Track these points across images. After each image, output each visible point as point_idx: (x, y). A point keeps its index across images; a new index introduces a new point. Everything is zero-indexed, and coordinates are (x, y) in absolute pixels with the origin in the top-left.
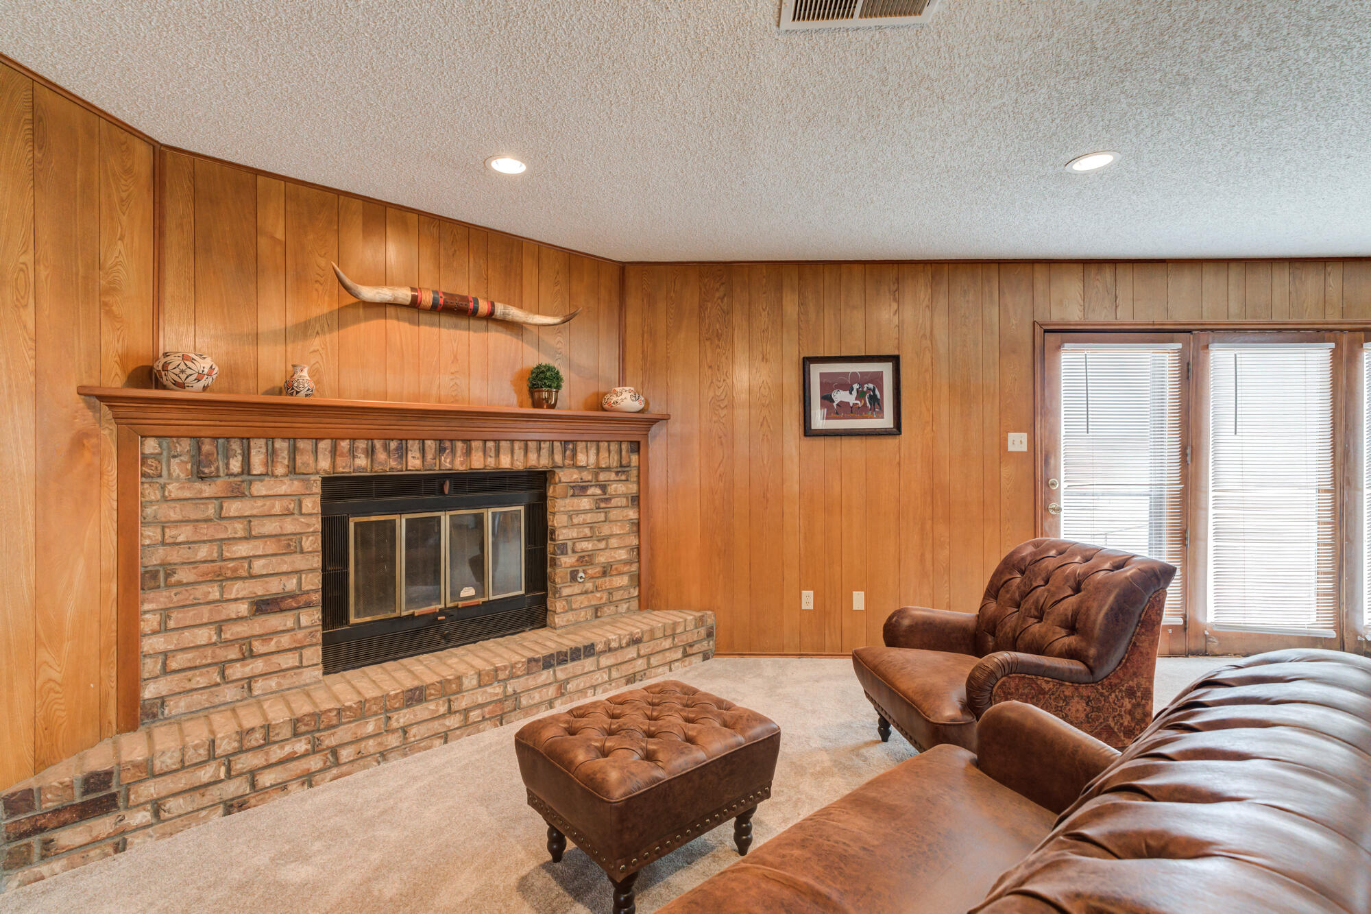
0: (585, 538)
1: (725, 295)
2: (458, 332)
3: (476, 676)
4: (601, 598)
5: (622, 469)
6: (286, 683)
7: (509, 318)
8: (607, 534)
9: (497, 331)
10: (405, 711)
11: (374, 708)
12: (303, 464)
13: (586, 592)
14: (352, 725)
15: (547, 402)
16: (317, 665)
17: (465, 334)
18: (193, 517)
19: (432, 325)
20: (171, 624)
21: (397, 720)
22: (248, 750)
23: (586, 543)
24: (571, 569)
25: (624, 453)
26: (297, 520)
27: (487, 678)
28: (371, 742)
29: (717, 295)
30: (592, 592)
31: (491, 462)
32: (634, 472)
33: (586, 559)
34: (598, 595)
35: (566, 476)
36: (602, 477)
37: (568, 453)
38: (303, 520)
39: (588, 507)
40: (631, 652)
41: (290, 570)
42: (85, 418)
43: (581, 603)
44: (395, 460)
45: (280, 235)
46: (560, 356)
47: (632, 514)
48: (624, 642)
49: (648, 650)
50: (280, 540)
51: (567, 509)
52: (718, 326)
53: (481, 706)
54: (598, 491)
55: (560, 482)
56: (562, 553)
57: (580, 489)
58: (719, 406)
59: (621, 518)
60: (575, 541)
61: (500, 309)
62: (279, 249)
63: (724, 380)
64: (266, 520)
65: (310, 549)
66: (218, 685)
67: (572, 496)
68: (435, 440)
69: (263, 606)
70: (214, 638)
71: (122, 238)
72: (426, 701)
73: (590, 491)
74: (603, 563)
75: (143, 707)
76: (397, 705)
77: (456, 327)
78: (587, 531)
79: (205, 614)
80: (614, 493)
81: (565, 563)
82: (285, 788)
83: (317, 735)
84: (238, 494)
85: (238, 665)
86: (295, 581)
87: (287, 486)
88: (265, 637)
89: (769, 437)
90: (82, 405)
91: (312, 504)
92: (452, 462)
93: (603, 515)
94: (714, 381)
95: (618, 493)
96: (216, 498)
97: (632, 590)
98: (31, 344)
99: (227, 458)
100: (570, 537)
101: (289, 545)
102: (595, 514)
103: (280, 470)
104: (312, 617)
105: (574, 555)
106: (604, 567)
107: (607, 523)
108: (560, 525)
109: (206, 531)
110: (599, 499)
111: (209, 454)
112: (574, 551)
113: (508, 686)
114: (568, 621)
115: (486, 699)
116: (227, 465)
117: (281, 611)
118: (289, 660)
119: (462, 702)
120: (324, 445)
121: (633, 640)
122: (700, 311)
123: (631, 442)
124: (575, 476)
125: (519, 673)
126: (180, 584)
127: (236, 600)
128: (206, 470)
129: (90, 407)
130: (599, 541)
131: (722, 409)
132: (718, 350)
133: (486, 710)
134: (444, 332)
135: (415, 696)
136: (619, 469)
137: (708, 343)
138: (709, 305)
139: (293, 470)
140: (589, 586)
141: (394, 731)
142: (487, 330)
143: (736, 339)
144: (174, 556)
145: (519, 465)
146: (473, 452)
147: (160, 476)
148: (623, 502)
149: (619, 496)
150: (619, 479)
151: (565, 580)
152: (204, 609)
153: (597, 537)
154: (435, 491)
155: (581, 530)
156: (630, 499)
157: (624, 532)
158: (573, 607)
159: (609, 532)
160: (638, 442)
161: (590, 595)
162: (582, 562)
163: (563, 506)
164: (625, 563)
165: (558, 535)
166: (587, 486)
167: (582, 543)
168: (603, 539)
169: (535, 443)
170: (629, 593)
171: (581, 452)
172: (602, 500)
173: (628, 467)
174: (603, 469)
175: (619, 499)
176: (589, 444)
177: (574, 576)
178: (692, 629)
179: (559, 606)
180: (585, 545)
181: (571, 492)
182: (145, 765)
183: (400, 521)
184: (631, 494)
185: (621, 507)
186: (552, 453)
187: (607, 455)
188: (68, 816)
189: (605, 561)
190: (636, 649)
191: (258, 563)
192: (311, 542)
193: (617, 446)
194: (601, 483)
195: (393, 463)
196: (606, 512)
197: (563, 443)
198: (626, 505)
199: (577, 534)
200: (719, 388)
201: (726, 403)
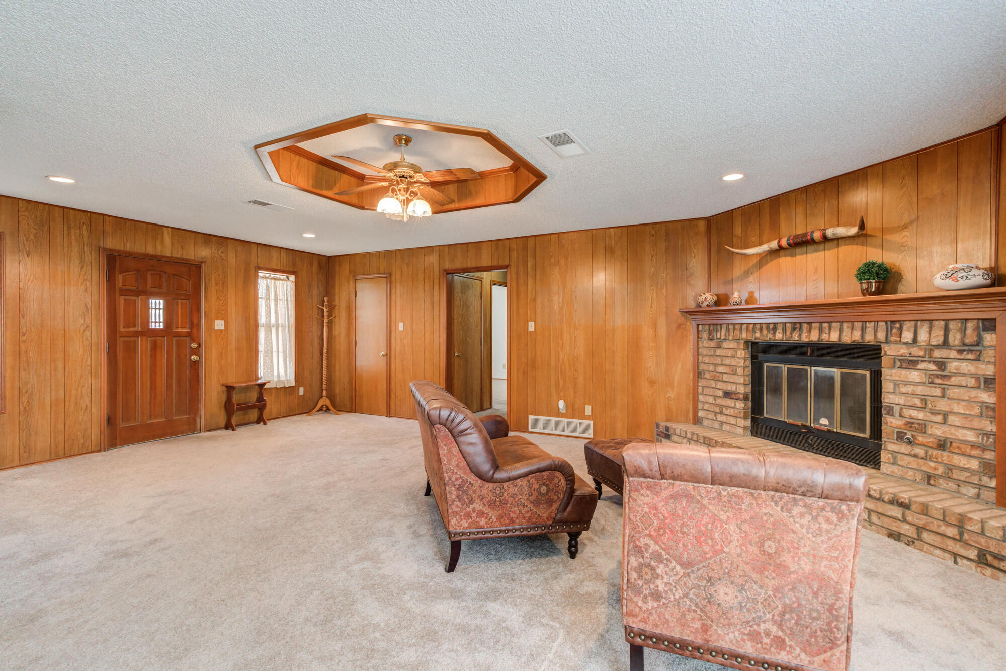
0: (914, 407)
2: (818, 254)
4: (936, 469)
5: (973, 349)
6: (732, 430)
7: (839, 235)
8: (944, 409)
9: (845, 245)
12: (738, 335)
13: (915, 456)
15: (867, 291)
16: (741, 427)
17: (822, 253)
18: (709, 354)
19: (802, 254)
20: (704, 392)
23: (916, 412)
24: (897, 430)
25: (969, 331)
30: (922, 458)
31: (825, 337)
32: (991, 353)
33: (915, 426)
34: (932, 464)
35: (890, 351)
36: (937, 354)
37: (894, 331)
38: (737, 360)
39: (917, 380)
40: (897, 512)
41: (733, 381)
42: (681, 319)
43: (909, 463)
44: (772, 334)
45: (740, 235)
47: (987, 397)
49: (920, 523)
50: (730, 368)
51: (894, 378)
54: (932, 367)
55: (885, 354)
56: (888, 413)
57: (911, 363)
59: (967, 398)
60: (902, 407)
61: (830, 232)
62: (739, 240)
64: (727, 358)
65: (740, 374)
66: (714, 420)
67: (899, 368)
68: (791, 323)
69: (727, 394)
70: (714, 402)
71: (694, 257)
73: (921, 366)
74: (939, 437)
75: (698, 419)
77: (816, 251)
78: (918, 402)
79: (711, 391)
80: (954, 371)
81: (891, 423)
84: (719, 347)
85: (719, 415)
86: (735, 387)
87: (732, 345)
88: (728, 407)
90: (680, 315)
92: (800, 336)
93: (938, 390)
95: (962, 372)
96: (714, 348)
97: (985, 479)
98: (665, 299)
99: (717, 332)
100: (897, 402)
101: (733, 370)
102: (928, 388)
103: (731, 338)
104: (744, 406)
105: (901, 418)
106: (940, 441)
107: (946, 399)
109: (712, 361)
110: (933, 375)
111: (712, 330)
112: (900, 415)
114: (892, 472)
116: (717, 334)
117: (731, 398)
118: (733, 421)
121: (898, 502)
123: (983, 320)
124: (902, 351)
126: (705, 378)
127: (719, 389)
128: (711, 337)
129: (682, 315)
130: (932, 413)
134: (809, 256)
136: (966, 348)
139: (734, 338)
140: (920, 451)
142: (838, 246)
144: (705, 367)
146: (813, 330)
147: (702, 338)
148: (972, 382)
149: (964, 375)
150: (962, 358)
151: (891, 437)
152: (712, 389)
153: (930, 409)
154: (805, 354)
155: (909, 398)
156: (982, 380)
157: (972, 413)
158: (899, 463)
159: (947, 409)
160: (995, 319)
161: (920, 460)
162: (910, 427)
163: (890, 375)
164: (973, 446)
165: (884, 398)
166: (918, 361)
167: (911, 411)
168: (939, 414)
169: (861, 323)
170: (980, 480)
171: (908, 330)
172: (937, 376)
173: (978, 345)
174: (938, 347)
175: (963, 378)
176: (919, 323)
177: (900, 436)
178: (998, 537)
179: (884, 456)
180: (914, 413)
181: (898, 364)
182: (674, 430)
183: (783, 368)
184: (984, 375)
185: (967, 386)
186: (876, 331)
187: (942, 333)
188: (663, 435)
189: (942, 435)
190: (902, 512)
191: (725, 376)
192: (740, 371)
193: (960, 325)
194: (936, 360)
195: (770, 336)
196: (944, 389)
197: (889, 323)
198: (976, 385)
199: (905, 401)
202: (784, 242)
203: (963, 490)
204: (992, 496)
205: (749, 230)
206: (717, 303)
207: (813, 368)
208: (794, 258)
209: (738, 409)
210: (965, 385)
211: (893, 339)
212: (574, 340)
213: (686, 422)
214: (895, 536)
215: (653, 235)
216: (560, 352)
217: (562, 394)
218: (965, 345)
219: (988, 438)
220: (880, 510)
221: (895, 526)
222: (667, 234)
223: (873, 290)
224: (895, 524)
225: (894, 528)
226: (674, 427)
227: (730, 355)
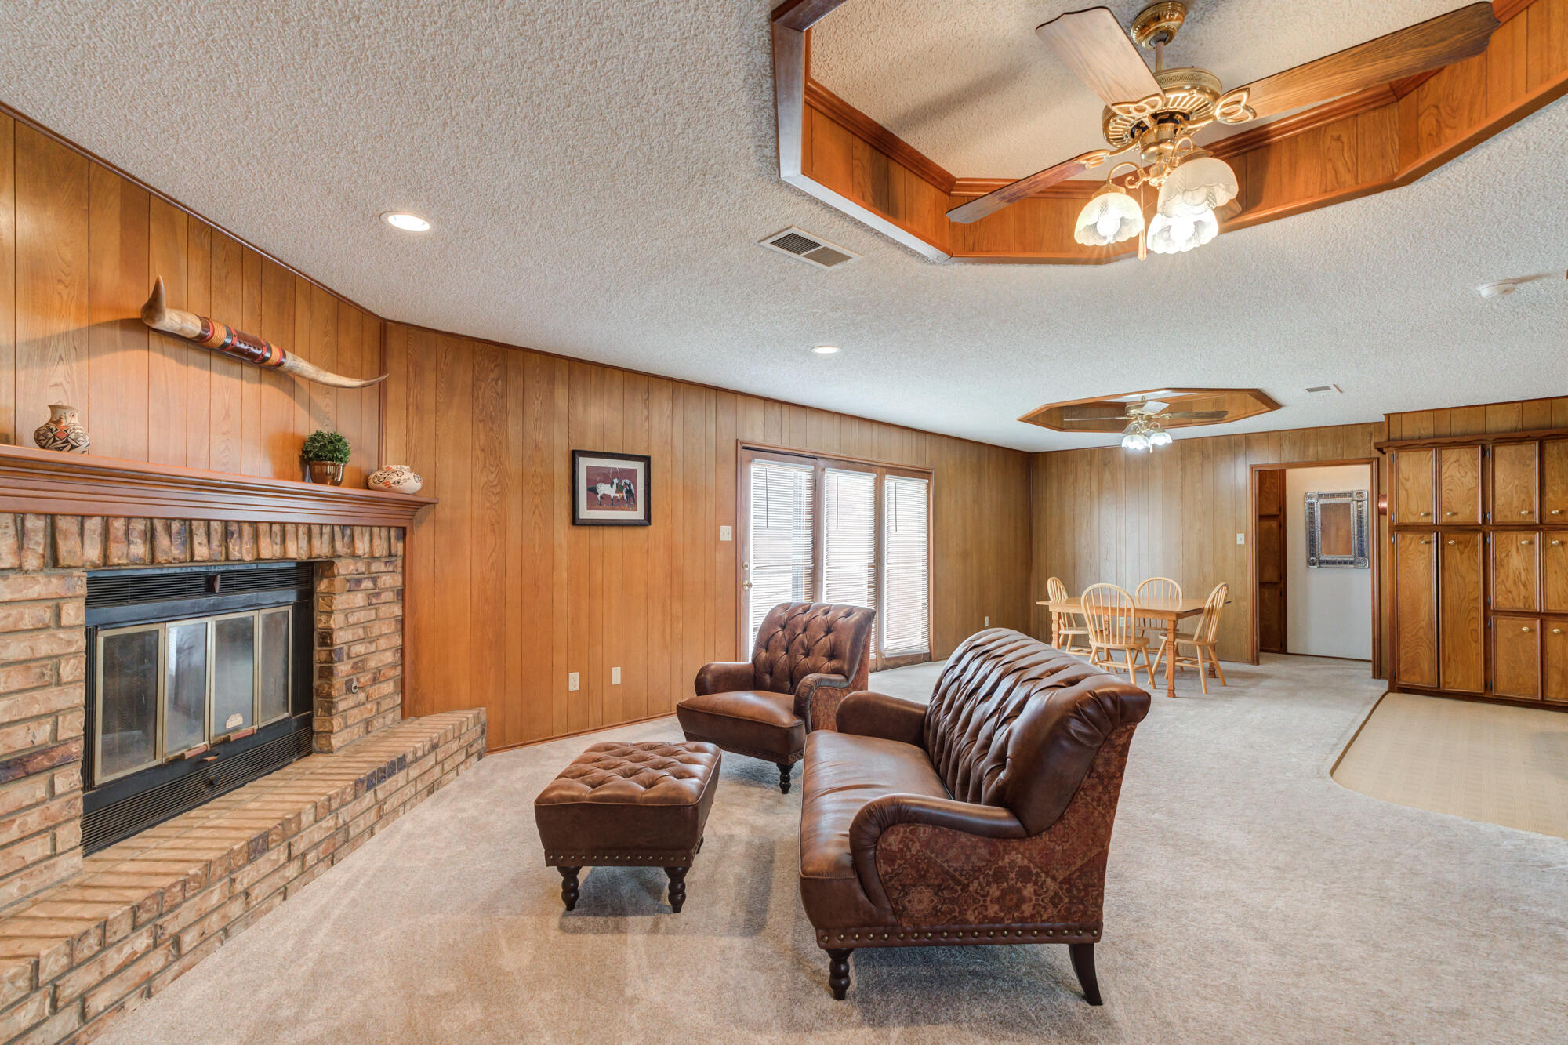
0: (359, 641)
1: (499, 378)
3: (313, 810)
4: (371, 710)
5: (392, 560)
7: (292, 371)
8: (378, 633)
10: (248, 868)
11: (218, 872)
12: (69, 552)
13: (359, 704)
14: (197, 899)
15: (333, 478)
16: (76, 847)
19: (202, 366)
21: (241, 882)
22: (79, 965)
23: (359, 646)
24: (346, 679)
25: (392, 540)
26: (54, 636)
27: (322, 811)
28: (214, 917)
29: (492, 376)
30: (364, 703)
32: (399, 562)
33: (359, 666)
34: (369, 706)
35: (344, 567)
36: (374, 567)
37: (346, 539)
38: (62, 636)
39: (361, 604)
40: (431, 760)
41: (43, 711)
43: (355, 718)
47: (398, 610)
48: (426, 749)
49: (442, 756)
50: (30, 668)
51: (343, 607)
52: (492, 408)
53: (316, 845)
54: (370, 585)
55: (339, 575)
56: (339, 660)
57: (354, 584)
58: (492, 492)
59: (388, 615)
60: (350, 644)
61: (290, 359)
63: (497, 466)
65: (71, 678)
69: (8, 770)
72: (268, 850)
73: (363, 585)
74: (374, 668)
76: (241, 862)
77: (228, 373)
78: (360, 632)
80: (383, 586)
81: (341, 671)
82: (121, 1007)
86: (48, 728)
87: (40, 586)
89: (541, 525)
91: (74, 613)
92: (240, 550)
93: (373, 612)
94: (487, 465)
95: (386, 586)
97: (396, 697)
100: (347, 640)
101: (42, 675)
102: (368, 612)
104: (70, 779)
105: (349, 661)
106: (374, 673)
107: (377, 622)
108: (338, 627)
110: (371, 594)
112: (349, 657)
113: (339, 816)
114: (344, 741)
115: (320, 836)
117: (28, 775)
118: (37, 848)
119: (300, 845)
120: (93, 525)
121: (432, 746)
122: (473, 389)
123: (398, 527)
124: (352, 567)
125: (349, 799)
130: (370, 643)
131: (495, 495)
132: (492, 434)
133: (321, 849)
134: (215, 377)
135: (259, 846)
136: (388, 559)
137: (481, 425)
138: (483, 385)
139: (53, 560)
140: (362, 696)
141: (237, 897)
143: (510, 425)
148: (391, 596)
149: (386, 589)
151: (341, 693)
153: (369, 638)
155: (356, 631)
156: (395, 593)
158: (348, 723)
160: (406, 528)
161: (362, 708)
162: (356, 669)
163: (341, 603)
164: (391, 667)
165: (336, 639)
166: (362, 579)
167: (357, 647)
168: (374, 641)
169: (318, 527)
170: (393, 703)
172: (374, 595)
173: (395, 555)
174: (375, 559)
175: (386, 593)
176: (364, 529)
177: (350, 687)
179: (336, 723)
180: (359, 649)
181: (348, 586)
184: (396, 587)
185: (388, 602)
189: (376, 667)
190: (435, 755)
193: (386, 532)
194: (372, 575)
196: (376, 610)
197: (337, 529)
198: (392, 600)
199: (353, 635)
200: (492, 473)
201: (498, 489)
202: (219, 334)
204: (399, 713)
207: (215, 618)
211: (345, 550)
220: (423, 770)
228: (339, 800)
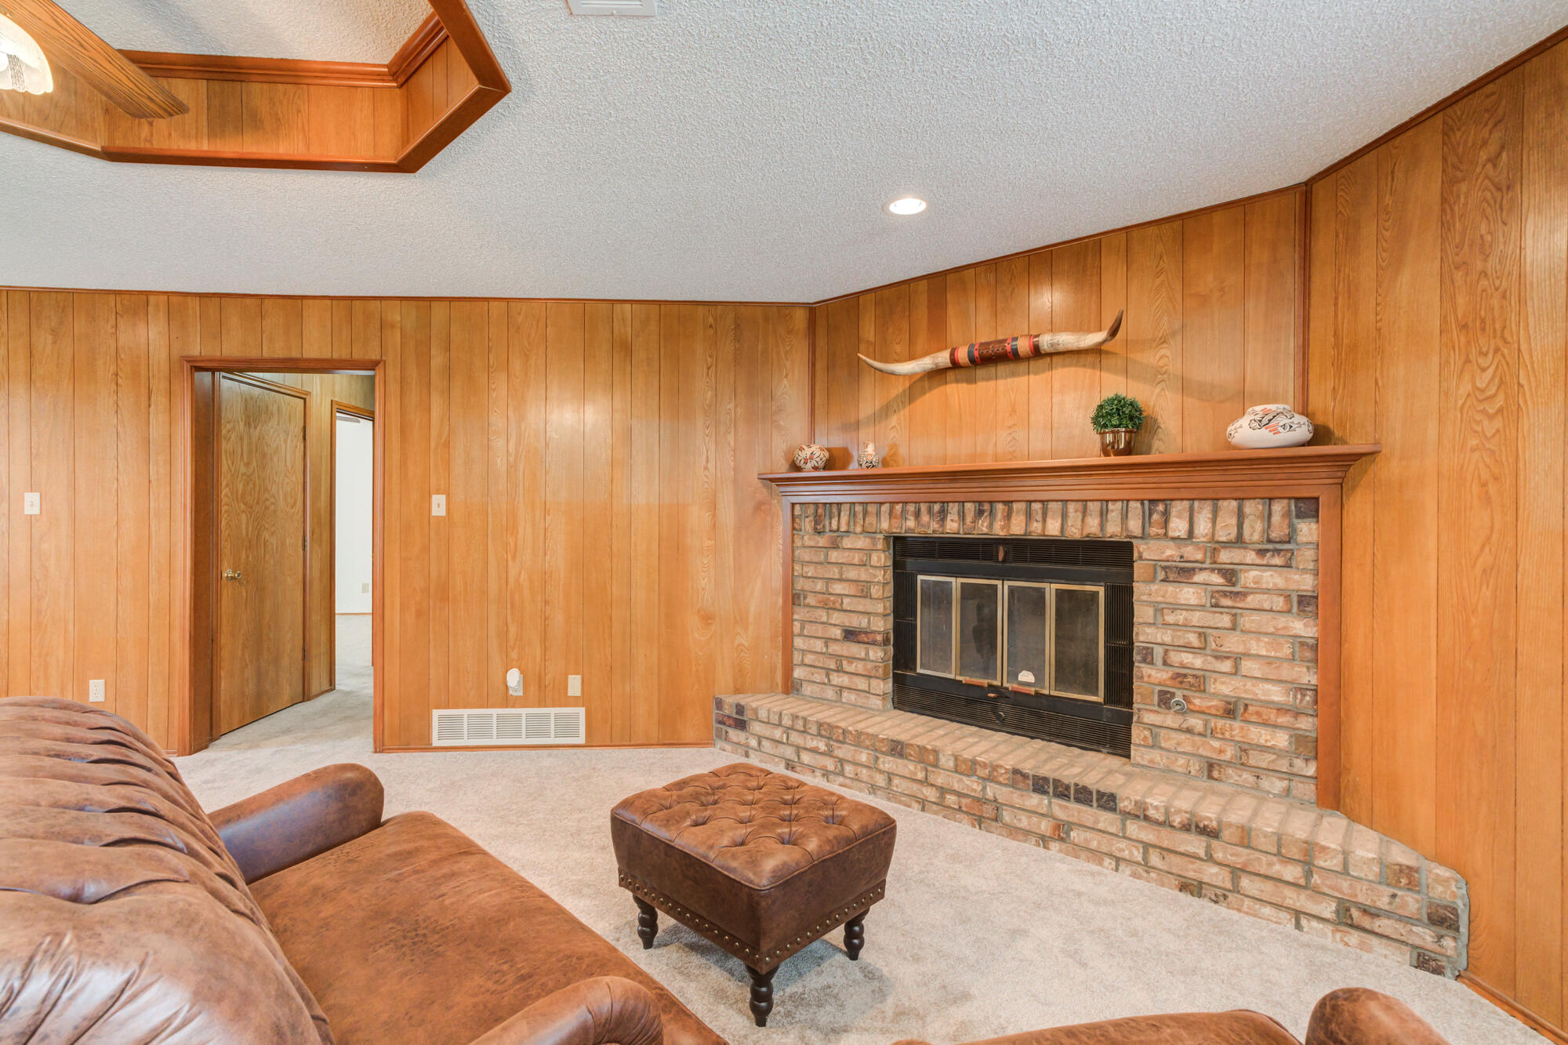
0: (1188, 648)
1: (1503, 147)
2: (1016, 380)
3: (952, 759)
4: (1222, 752)
5: (1280, 548)
6: (861, 701)
8: (1237, 650)
9: (1064, 366)
10: (891, 758)
11: (868, 743)
12: (872, 524)
13: (1189, 731)
14: (853, 748)
15: (1113, 447)
16: (879, 695)
17: (1024, 379)
18: (815, 560)
20: (805, 632)
21: (884, 763)
23: (1190, 656)
24: (1159, 688)
25: (1276, 518)
27: (964, 767)
28: (864, 771)
29: (1483, 156)
30: (1200, 734)
31: (1036, 528)
32: (1309, 554)
33: (1189, 681)
34: (1216, 744)
35: (1147, 552)
36: (1225, 556)
37: (1155, 517)
38: (871, 571)
39: (1193, 601)
40: (1195, 844)
41: (863, 610)
42: (762, 493)
43: (1179, 744)
44: (938, 522)
46: (1166, 376)
47: (1303, 628)
48: (1177, 820)
49: (1238, 861)
50: (858, 585)
51: (1154, 599)
53: (959, 794)
54: (1216, 579)
55: (1140, 558)
56: (1144, 661)
57: (1183, 573)
58: (1484, 411)
59: (1272, 630)
60: (1167, 648)
61: (1046, 341)
63: (1497, 350)
64: (851, 567)
65: (876, 596)
66: (825, 684)
67: (1162, 581)
68: (974, 502)
69: (850, 635)
70: (824, 650)
71: (787, 376)
72: (907, 758)
73: (1199, 577)
74: (1227, 696)
75: (792, 682)
76: (884, 749)
77: (1013, 375)
78: (1193, 639)
79: (818, 630)
80: (1252, 585)
81: (1149, 676)
82: (813, 772)
83: (831, 743)
84: (835, 546)
85: (835, 674)
86: (866, 620)
87: (862, 542)
88: (852, 659)
90: (760, 485)
91: (882, 558)
92: (991, 526)
93: (1227, 618)
94: (1473, 357)
95: (1264, 586)
96: (826, 548)
97: (1299, 763)
98: (732, 453)
99: (831, 518)
100: (1159, 641)
101: (863, 590)
102: (1210, 615)
103: (859, 529)
104: (879, 655)
105: (1167, 668)
106: (1229, 703)
107: (1238, 633)
108: (1141, 620)
109: (821, 572)
110: (1217, 592)
111: (820, 516)
112: (1166, 663)
113: (988, 788)
114: (1151, 761)
115: (963, 789)
116: (830, 523)
117: (859, 642)
118: (861, 684)
119: (940, 779)
120: (885, 509)
121: (1197, 826)
122: (1443, 210)
123: (1297, 499)
124: (1168, 553)
125: (1001, 779)
126: (809, 606)
127: (835, 625)
128: (818, 527)
129: (765, 486)
130: (1217, 658)
131: (1491, 417)
132: (1484, 283)
133: (964, 801)
134: (1001, 382)
135: (897, 749)
136: (1270, 546)
137: (1458, 276)
138: (1464, 187)
139: (866, 529)
140: (1196, 722)
141: (881, 772)
142: (1051, 368)
143: (1528, 241)
144: (808, 585)
145: (1074, 532)
146: (1014, 515)
147: (801, 530)
148: (1279, 603)
149: (1267, 591)
150: (1265, 562)
151: (1148, 701)
152: (820, 627)
153: (1213, 650)
154: (992, 557)
155: (1179, 633)
156: (1295, 600)
157: (1279, 654)
158: (1162, 745)
159: (1241, 649)
160: (1317, 499)
161: (1197, 738)
162: (1181, 683)
163: (1146, 594)
164: (1281, 709)
165: (1137, 634)
166: (1193, 569)
167: (1182, 654)
168: (1228, 658)
169: (1099, 503)
170: (1291, 765)
171: (1179, 516)
172: (1225, 594)
173: (1289, 542)
174: (1227, 545)
175: (1266, 596)
176: (1196, 503)
177: (1165, 700)
178: (1371, 878)
179: (1137, 734)
180: (1187, 658)
181: (1161, 575)
182: (755, 711)
183: (954, 584)
184: (1297, 591)
185: (1271, 610)
186: (1125, 516)
187: (1234, 521)
188: (731, 722)
189: (1232, 694)
190: (1205, 845)
191: (846, 600)
192: (876, 591)
193: (1260, 507)
194: (1223, 566)
195: (934, 525)
196: (1235, 615)
197: (1146, 503)
198: (1285, 608)
199: (1173, 638)
200: (1483, 370)
201: (1500, 402)
202: (962, 355)
203: (1265, 784)
204: (1308, 790)
205: (890, 330)
206: (829, 465)
207: (1007, 584)
208: (974, 386)
209: (873, 661)
210: (1269, 608)
211: (1154, 530)
212: (542, 537)
213: (772, 690)
214: (1191, 887)
215: (711, 326)
216: (510, 563)
217: (514, 655)
218: (1269, 541)
219: (1304, 695)
220: (1165, 844)
221: (1192, 871)
222: (737, 327)
223: (1122, 446)
224: (1191, 866)
225: (1191, 874)
226: (754, 705)
227: (856, 561)
228: (987, 771)
